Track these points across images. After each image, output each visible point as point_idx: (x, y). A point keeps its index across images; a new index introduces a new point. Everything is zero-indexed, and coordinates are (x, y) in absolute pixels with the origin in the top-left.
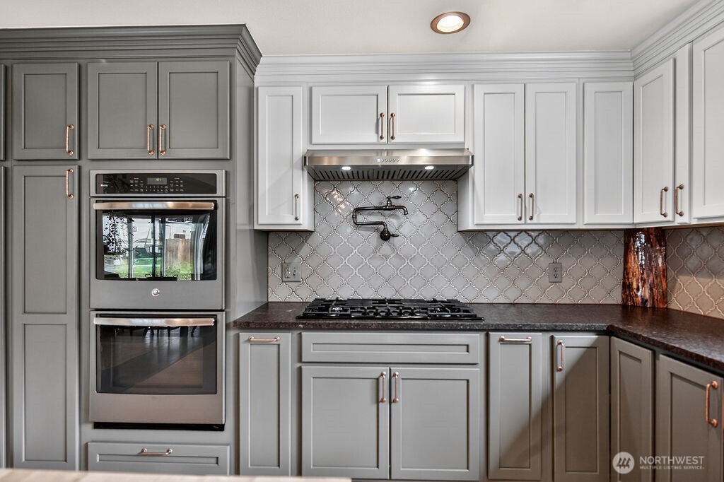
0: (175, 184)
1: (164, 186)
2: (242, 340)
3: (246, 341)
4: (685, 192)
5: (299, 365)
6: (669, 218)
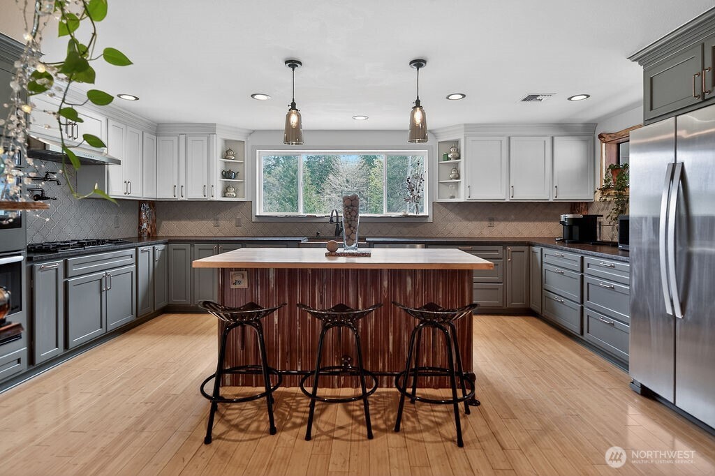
2: (36, 269)
3: (39, 270)
4: (184, 188)
5: (65, 280)
6: (176, 197)
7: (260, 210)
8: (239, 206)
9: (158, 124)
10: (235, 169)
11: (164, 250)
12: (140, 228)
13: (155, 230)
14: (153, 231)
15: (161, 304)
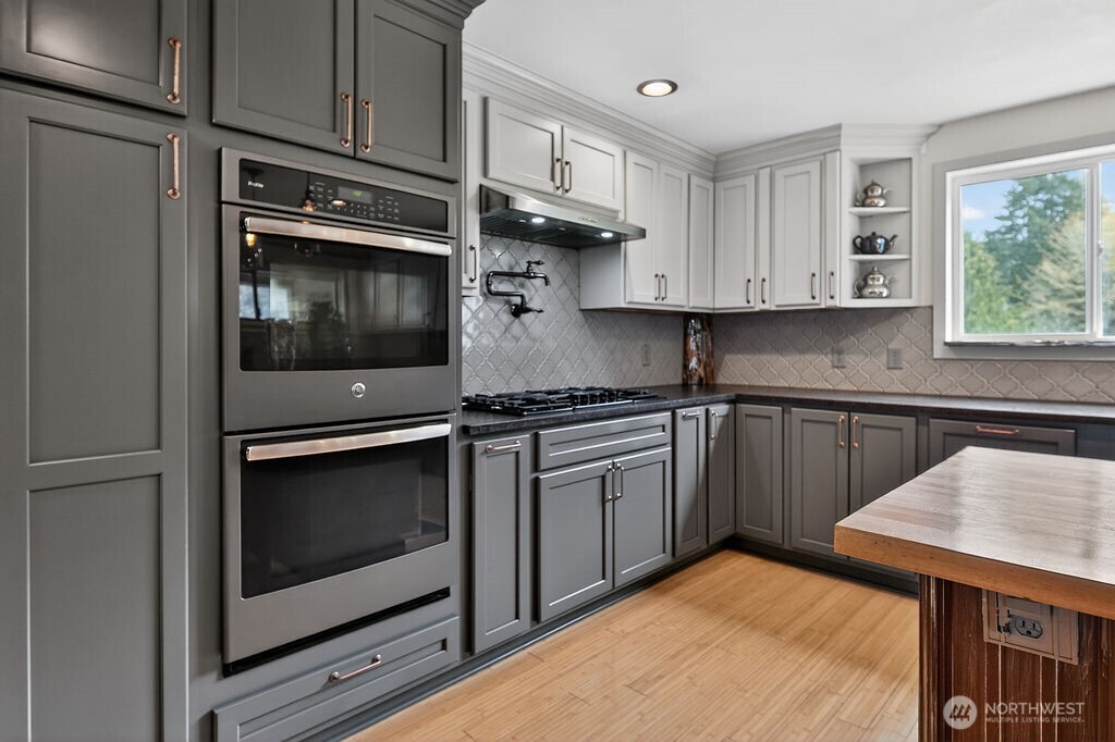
0: (384, 204)
1: (368, 206)
2: (478, 452)
3: (482, 454)
4: (767, 284)
5: (535, 475)
6: (752, 304)
7: (953, 329)
8: (895, 320)
9: (717, 156)
10: (886, 230)
11: (727, 416)
12: (685, 366)
13: (712, 372)
14: (709, 374)
15: (720, 532)
